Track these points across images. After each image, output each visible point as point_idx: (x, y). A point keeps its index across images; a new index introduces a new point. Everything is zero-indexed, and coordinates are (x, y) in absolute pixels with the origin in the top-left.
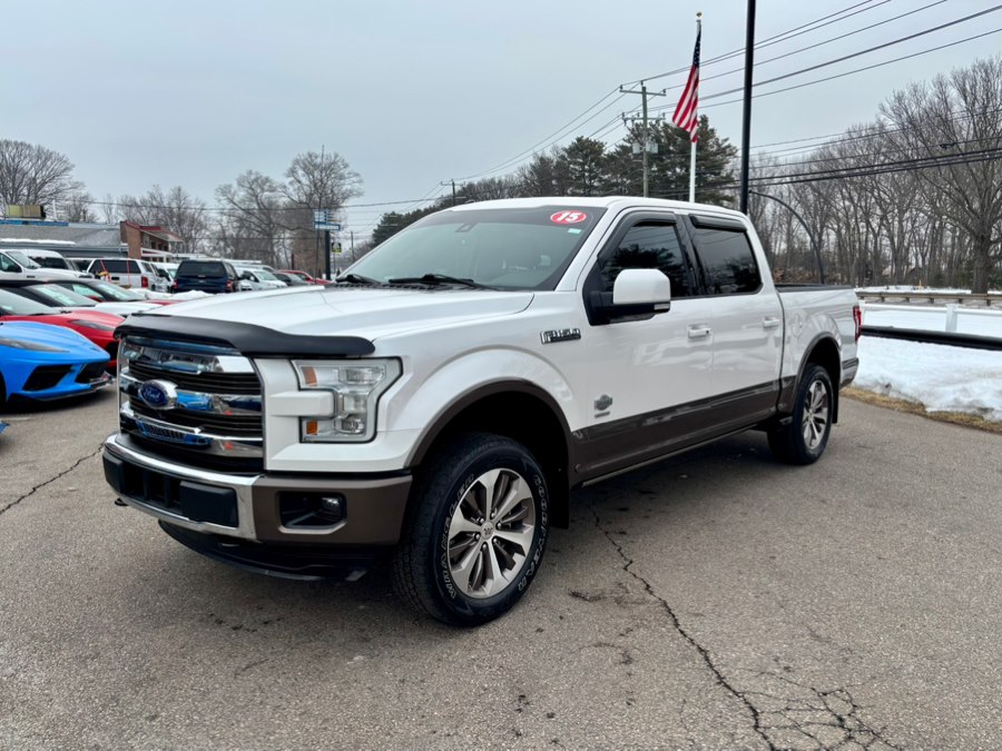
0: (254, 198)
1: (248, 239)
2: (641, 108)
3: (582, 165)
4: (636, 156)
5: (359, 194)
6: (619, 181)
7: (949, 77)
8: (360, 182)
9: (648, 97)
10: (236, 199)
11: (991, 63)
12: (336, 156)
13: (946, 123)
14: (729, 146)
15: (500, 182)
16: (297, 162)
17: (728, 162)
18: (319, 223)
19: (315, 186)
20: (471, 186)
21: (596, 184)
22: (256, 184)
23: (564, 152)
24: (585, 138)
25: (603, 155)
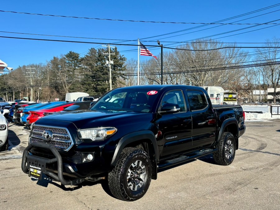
3: (72, 61)
14: (124, 58)
15: (36, 65)
23: (65, 57)
24: (72, 52)
25: (79, 58)
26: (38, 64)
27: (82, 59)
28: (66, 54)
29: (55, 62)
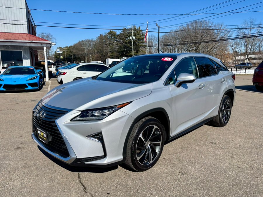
3: (111, 37)
12: (49, 33)
23: (107, 34)
26: (91, 39)
27: (118, 35)
28: (108, 32)
29: (101, 37)
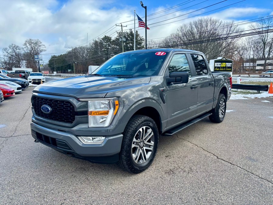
0: (14, 52)
1: (12, 63)
2: (121, 30)
3: (106, 43)
4: (120, 42)
5: (45, 51)
6: (116, 47)
7: (193, 23)
8: (45, 47)
9: (123, 27)
10: (9, 52)
11: (202, 20)
12: (38, 40)
13: (192, 34)
14: (143, 39)
15: (84, 48)
16: (26, 41)
17: (143, 43)
18: (36, 59)
19: (32, 48)
20: (76, 48)
21: (110, 48)
22: (15, 47)
23: (101, 39)
24: (106, 36)
25: (111, 40)
